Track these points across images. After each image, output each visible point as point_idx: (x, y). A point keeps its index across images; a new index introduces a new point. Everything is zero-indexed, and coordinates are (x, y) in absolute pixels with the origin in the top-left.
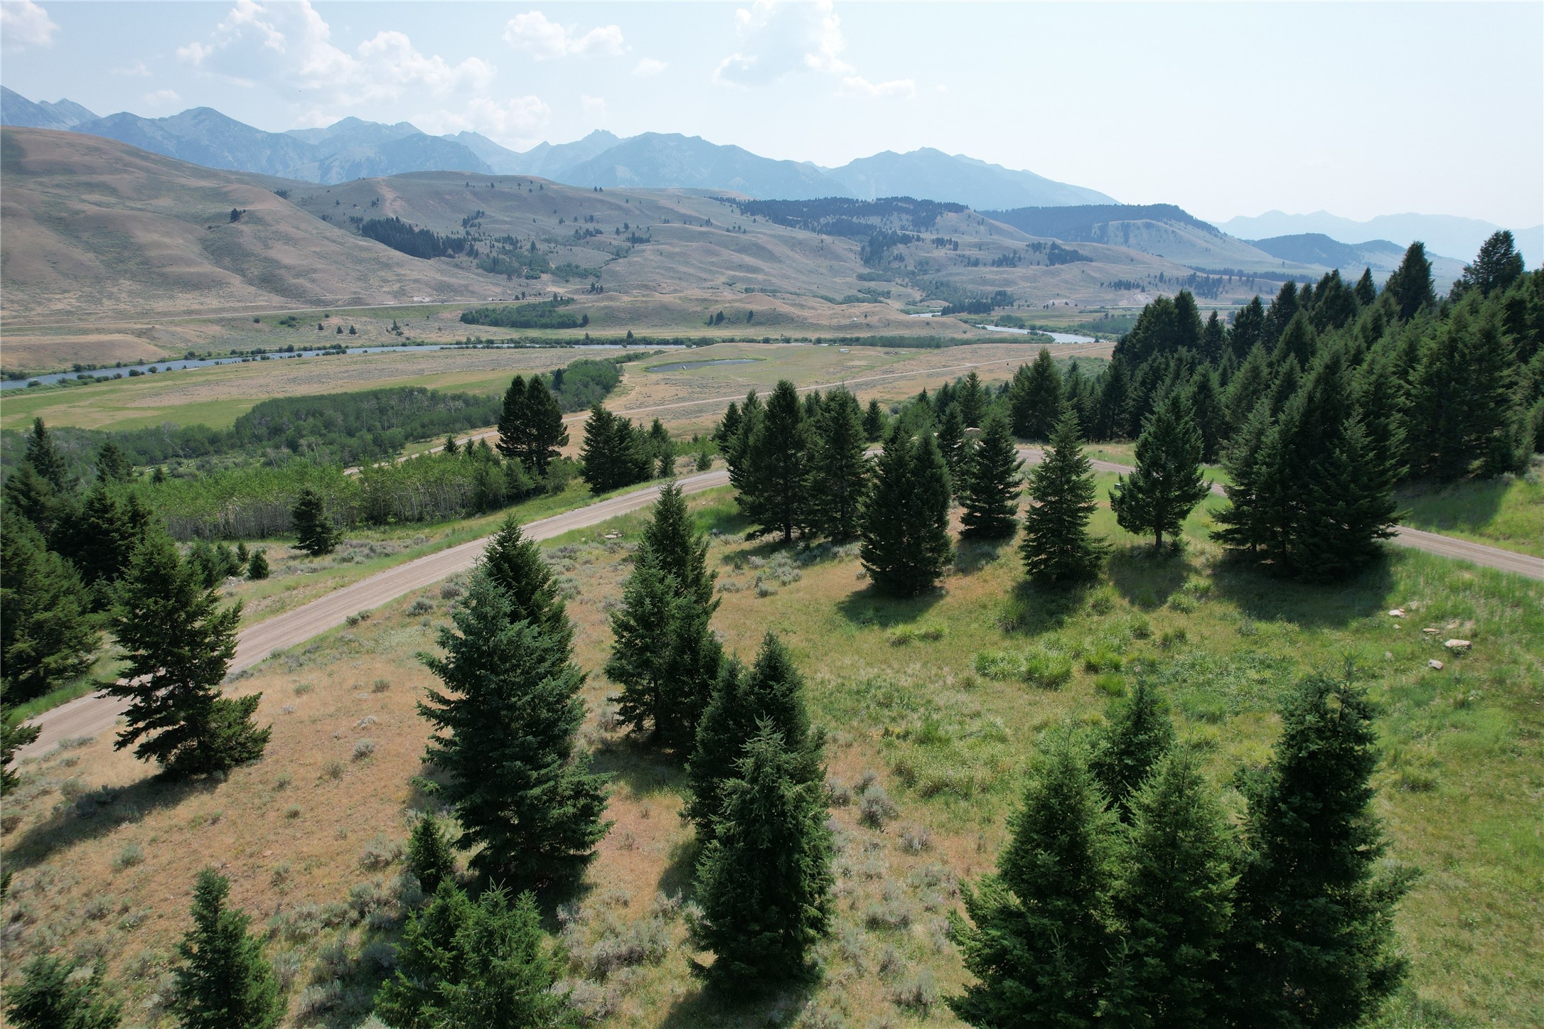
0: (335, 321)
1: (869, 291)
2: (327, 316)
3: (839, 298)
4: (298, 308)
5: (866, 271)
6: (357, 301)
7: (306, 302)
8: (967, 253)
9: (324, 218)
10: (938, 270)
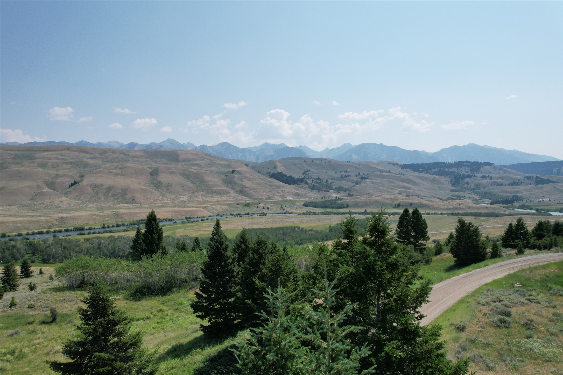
0: (262, 205)
1: (456, 196)
2: (259, 203)
3: (445, 198)
4: (250, 201)
5: (454, 188)
6: (269, 199)
7: (253, 199)
8: (496, 181)
9: (259, 172)
10: (484, 188)
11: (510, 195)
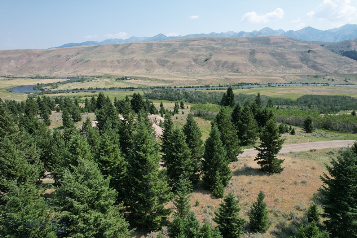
0: (328, 77)
2: (326, 76)
4: (319, 73)
6: (336, 72)
7: (322, 72)
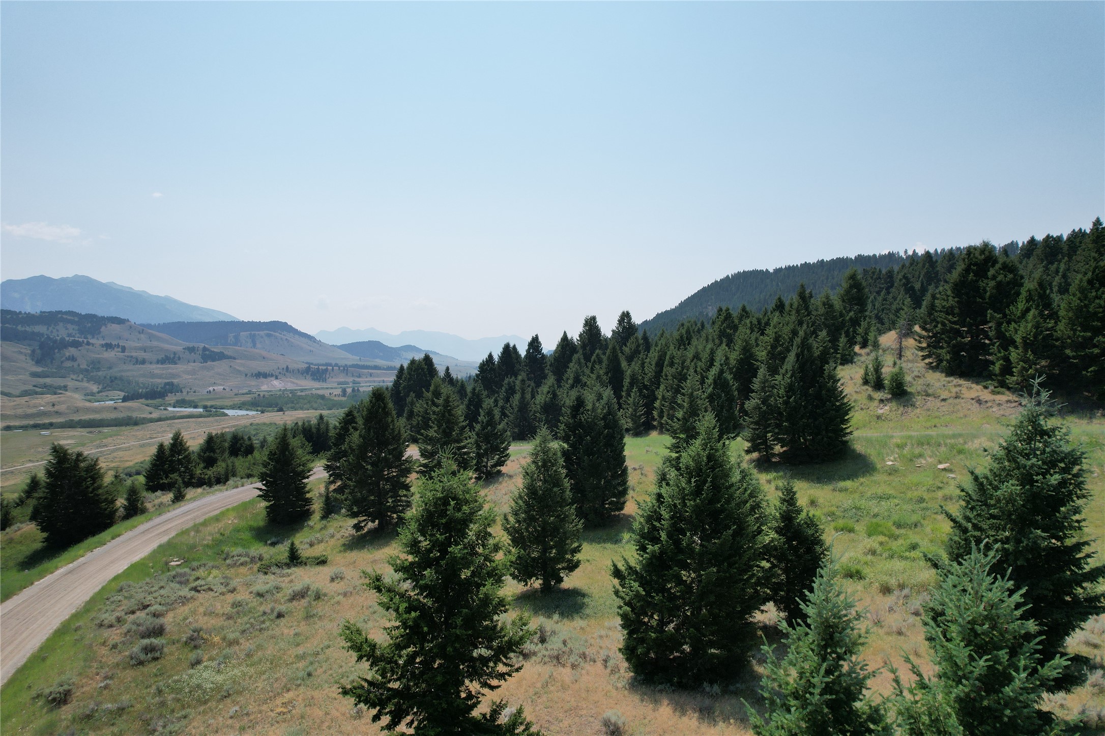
5: (39, 369)
8: (134, 354)
10: (110, 368)
11: (159, 381)
